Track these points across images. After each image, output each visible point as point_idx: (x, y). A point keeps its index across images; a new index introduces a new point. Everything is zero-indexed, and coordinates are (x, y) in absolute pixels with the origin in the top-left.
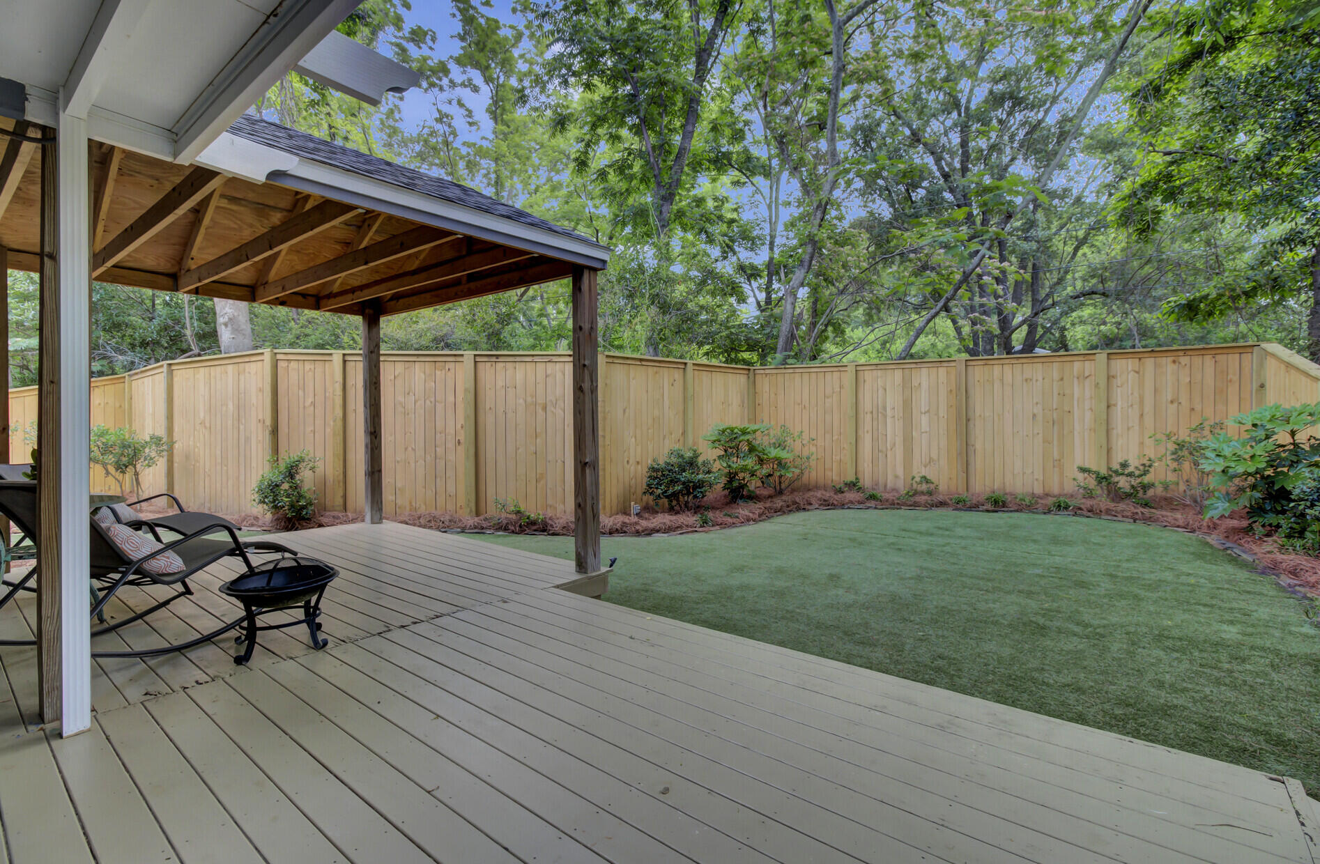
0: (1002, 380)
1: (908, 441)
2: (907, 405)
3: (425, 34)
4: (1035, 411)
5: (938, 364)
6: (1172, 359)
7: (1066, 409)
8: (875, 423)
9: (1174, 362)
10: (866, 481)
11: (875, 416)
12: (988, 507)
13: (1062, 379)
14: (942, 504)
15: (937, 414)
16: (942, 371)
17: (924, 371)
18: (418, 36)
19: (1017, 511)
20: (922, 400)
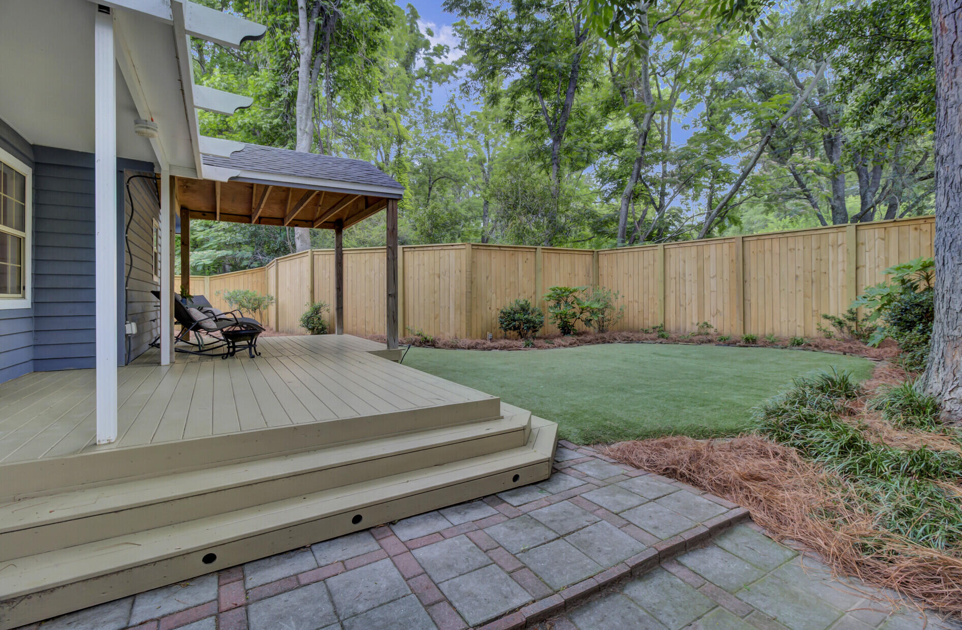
0: (771, 251)
1: (701, 298)
2: (701, 272)
3: (443, 48)
4: (797, 273)
5: (722, 241)
6: (914, 226)
7: (823, 270)
8: (678, 285)
9: (916, 229)
10: (671, 326)
11: (678, 281)
12: (742, 344)
13: (819, 248)
14: (710, 341)
15: (722, 278)
16: (726, 246)
17: (713, 247)
18: (440, 51)
19: (763, 346)
20: (711, 268)
